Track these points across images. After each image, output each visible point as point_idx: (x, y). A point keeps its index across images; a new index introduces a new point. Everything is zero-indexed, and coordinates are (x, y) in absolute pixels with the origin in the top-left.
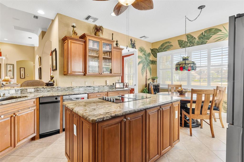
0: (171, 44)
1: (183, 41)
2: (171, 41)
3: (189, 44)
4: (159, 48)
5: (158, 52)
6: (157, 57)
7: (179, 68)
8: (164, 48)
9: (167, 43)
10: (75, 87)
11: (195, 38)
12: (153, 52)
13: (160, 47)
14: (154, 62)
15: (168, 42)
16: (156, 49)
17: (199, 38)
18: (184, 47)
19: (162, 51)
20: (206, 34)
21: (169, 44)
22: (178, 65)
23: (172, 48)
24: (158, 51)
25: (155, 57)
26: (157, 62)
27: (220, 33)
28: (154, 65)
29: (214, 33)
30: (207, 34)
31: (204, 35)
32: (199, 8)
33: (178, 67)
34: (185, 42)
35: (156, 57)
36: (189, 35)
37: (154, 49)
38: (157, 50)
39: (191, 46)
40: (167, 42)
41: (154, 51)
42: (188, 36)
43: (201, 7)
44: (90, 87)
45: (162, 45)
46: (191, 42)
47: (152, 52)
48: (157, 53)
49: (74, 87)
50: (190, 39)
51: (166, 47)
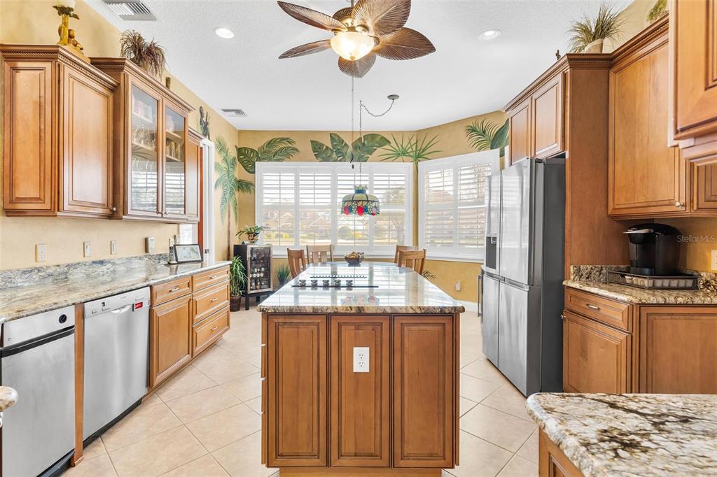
0: (295, 146)
1: (322, 145)
2: (293, 138)
3: (334, 155)
4: (260, 149)
5: (259, 160)
6: (254, 173)
7: (355, 210)
8: (276, 154)
9: (284, 141)
10: (54, 268)
11: (346, 145)
12: (242, 157)
13: (263, 147)
14: (244, 186)
15: (287, 138)
16: (253, 151)
17: (355, 147)
18: (325, 160)
19: (270, 160)
20: (366, 142)
21: (290, 145)
22: (353, 201)
23: (296, 155)
24: (257, 156)
25: (251, 173)
26: (254, 186)
27: (387, 147)
28: (247, 194)
29: (379, 144)
30: (368, 143)
31: (364, 144)
32: (390, 97)
33: (353, 207)
34: (327, 148)
35: (251, 171)
36: (336, 134)
37: (245, 148)
38: (255, 154)
39: (340, 161)
40: (283, 139)
41: (245, 155)
42: (334, 136)
43: (392, 97)
44: (102, 262)
45: (270, 144)
46: (338, 152)
47: (238, 156)
48: (256, 163)
49: (48, 267)
50: (338, 145)
51: (281, 150)
